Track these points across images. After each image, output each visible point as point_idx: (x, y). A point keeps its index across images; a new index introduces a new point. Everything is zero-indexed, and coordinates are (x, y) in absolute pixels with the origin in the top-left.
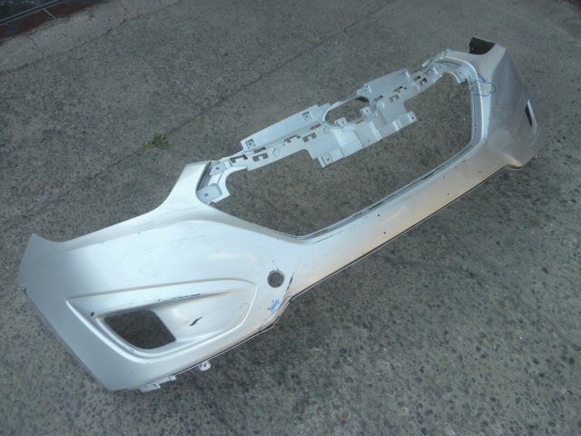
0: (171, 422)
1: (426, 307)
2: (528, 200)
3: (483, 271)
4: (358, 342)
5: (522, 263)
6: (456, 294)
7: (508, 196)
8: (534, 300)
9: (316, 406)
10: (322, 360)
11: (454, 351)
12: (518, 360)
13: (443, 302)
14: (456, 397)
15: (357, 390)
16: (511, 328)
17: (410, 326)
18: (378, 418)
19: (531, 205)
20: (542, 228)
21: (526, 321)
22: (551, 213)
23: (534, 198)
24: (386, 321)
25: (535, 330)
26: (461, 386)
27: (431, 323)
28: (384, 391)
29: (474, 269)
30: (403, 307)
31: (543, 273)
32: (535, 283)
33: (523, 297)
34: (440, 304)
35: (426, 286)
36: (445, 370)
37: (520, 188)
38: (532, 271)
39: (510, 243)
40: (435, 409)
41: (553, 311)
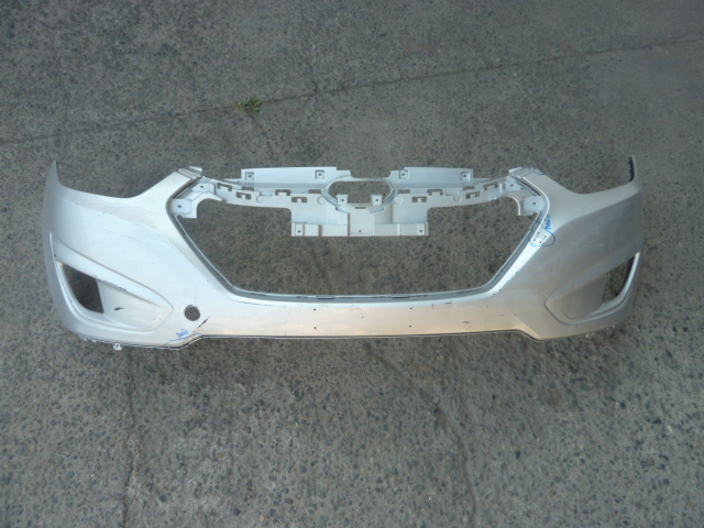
0: (93, 370)
1: (365, 413)
2: (570, 374)
3: (452, 415)
4: (280, 404)
5: (500, 432)
6: (404, 418)
7: (553, 356)
8: (478, 474)
9: (205, 432)
10: (239, 399)
11: (356, 467)
12: (408, 515)
13: (385, 418)
14: (322, 505)
15: (247, 443)
16: (429, 483)
17: (335, 420)
18: (244, 476)
19: (567, 381)
20: (557, 411)
21: (449, 487)
22: (582, 403)
23: (580, 374)
24: (318, 401)
25: (450, 502)
26: (335, 500)
27: (357, 429)
28: (268, 458)
29: (444, 407)
30: (344, 399)
31: (513, 456)
32: (495, 459)
33: (469, 465)
34: (380, 417)
35: (381, 394)
36: (334, 478)
37: (575, 356)
38: (503, 447)
39: (508, 404)
40: (296, 502)
41: (487, 497)
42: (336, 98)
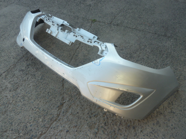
1: (48, 92)
2: (103, 125)
3: (64, 108)
4: (37, 78)
5: (70, 122)
6: (54, 100)
7: (104, 116)
8: (54, 126)
9: (22, 73)
10: (32, 72)
11: (34, 101)
13: (50, 96)
14: (21, 102)
15: (25, 81)
16: (42, 118)
17: (42, 88)
18: (18, 86)
19: (101, 126)
20: (89, 131)
21: (45, 122)
22: (98, 135)
23: (106, 127)
24: (43, 82)
25: (42, 126)
26: (24, 103)
27: (43, 94)
28: (25, 86)
29: (65, 105)
30: (47, 86)
31: (66, 131)
32: (61, 127)
33: (55, 122)
34: (49, 95)
35: (55, 91)
36: (29, 99)
37: (110, 121)
38: (66, 126)
39: (79, 118)
40: (19, 97)
41: (50, 133)
42: (114, 26)
